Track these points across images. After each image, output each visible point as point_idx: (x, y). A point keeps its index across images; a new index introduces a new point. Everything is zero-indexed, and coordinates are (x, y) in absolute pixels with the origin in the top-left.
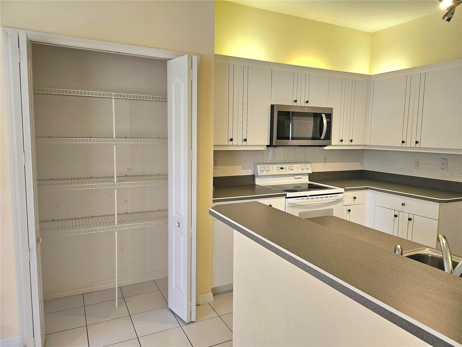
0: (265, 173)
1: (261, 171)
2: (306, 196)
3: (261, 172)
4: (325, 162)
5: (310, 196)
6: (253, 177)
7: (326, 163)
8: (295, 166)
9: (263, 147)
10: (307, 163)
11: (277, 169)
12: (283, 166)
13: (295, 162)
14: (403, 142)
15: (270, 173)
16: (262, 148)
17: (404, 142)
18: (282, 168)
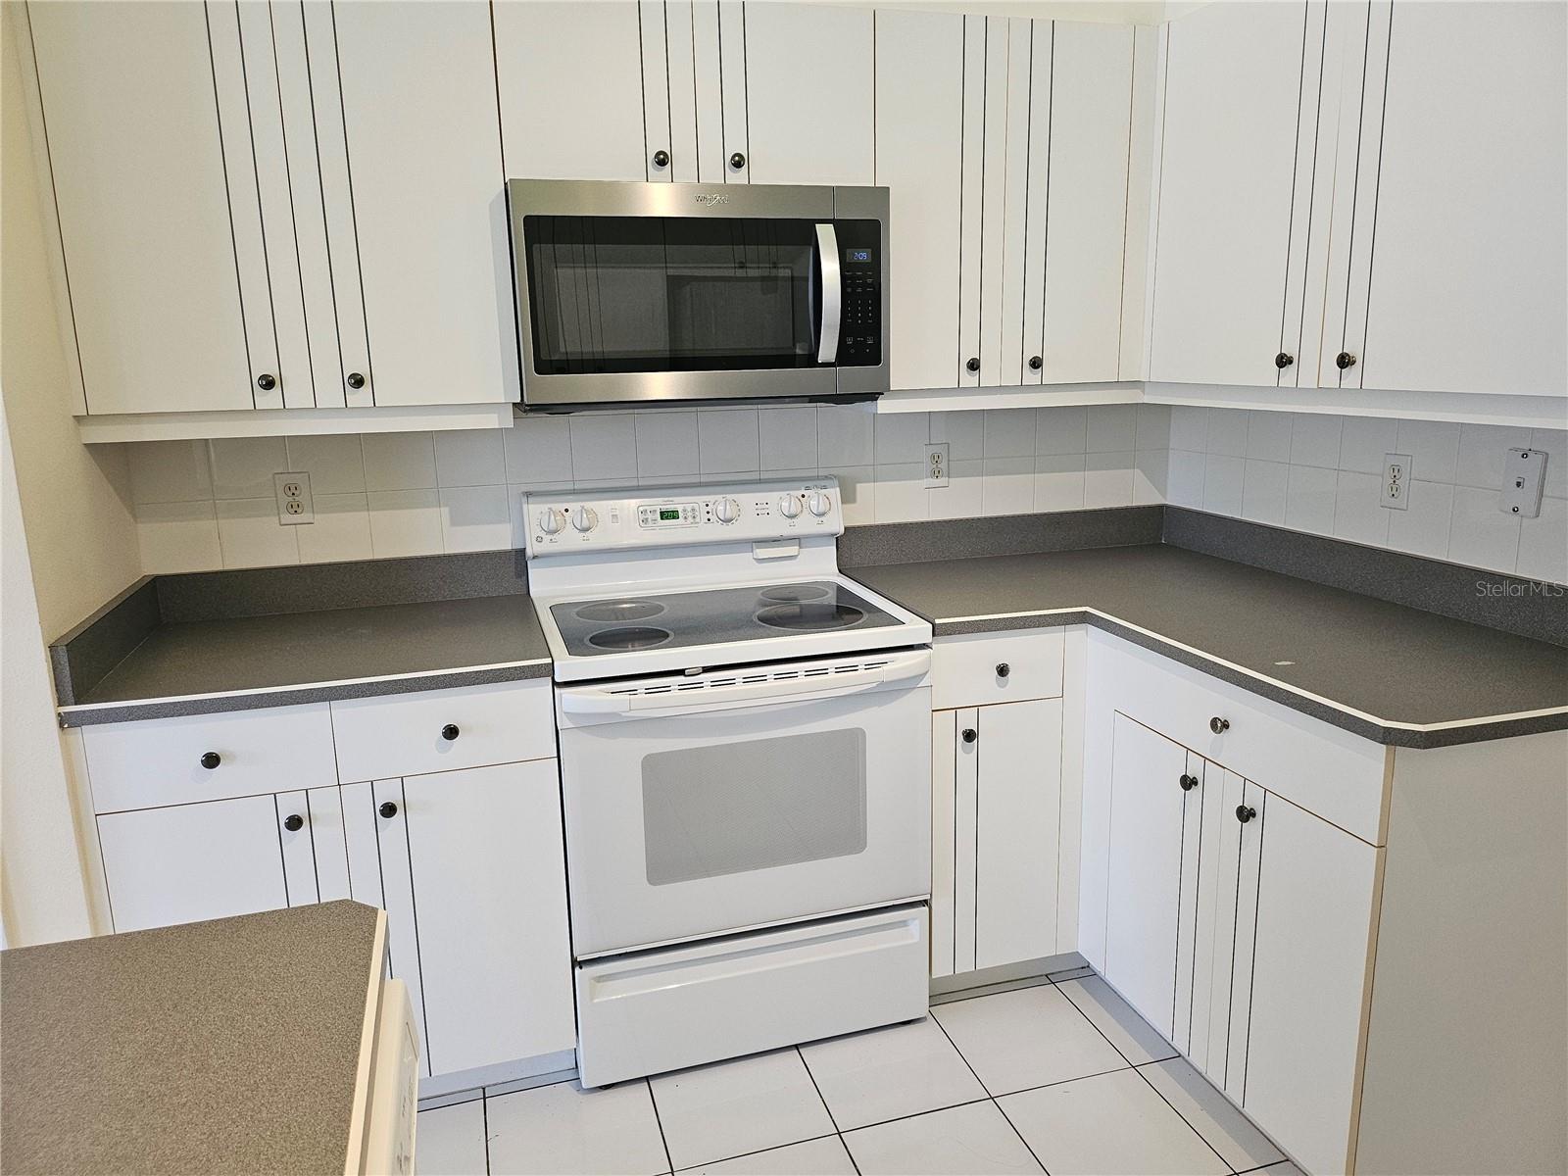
0: (570, 540)
1: (543, 535)
2: (681, 672)
3: (547, 538)
4: (936, 474)
5: (707, 670)
6: (518, 561)
7: (942, 481)
8: (748, 500)
9: (496, 415)
10: (823, 483)
11: (642, 517)
12: (676, 503)
13: (760, 481)
14: (1283, 361)
15: (595, 540)
16: (491, 421)
17: (1291, 362)
18: (668, 515)
